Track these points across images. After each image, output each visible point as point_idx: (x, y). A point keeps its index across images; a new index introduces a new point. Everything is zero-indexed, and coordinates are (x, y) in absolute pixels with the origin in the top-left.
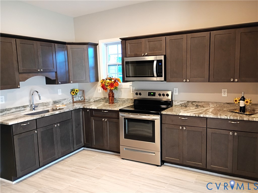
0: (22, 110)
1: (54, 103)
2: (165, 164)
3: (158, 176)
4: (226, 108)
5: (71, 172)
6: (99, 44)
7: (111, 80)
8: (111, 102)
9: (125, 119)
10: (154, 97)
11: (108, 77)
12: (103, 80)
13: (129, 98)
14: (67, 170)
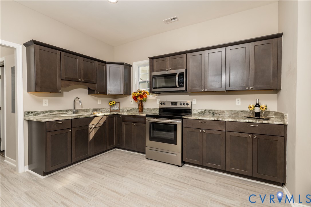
0: (64, 113)
1: (94, 110)
2: (185, 165)
3: (179, 176)
4: (240, 115)
5: (100, 169)
6: (133, 65)
7: (141, 93)
8: (140, 110)
9: (151, 123)
10: (176, 106)
11: (139, 90)
12: (134, 92)
13: (154, 108)
14: (97, 167)
